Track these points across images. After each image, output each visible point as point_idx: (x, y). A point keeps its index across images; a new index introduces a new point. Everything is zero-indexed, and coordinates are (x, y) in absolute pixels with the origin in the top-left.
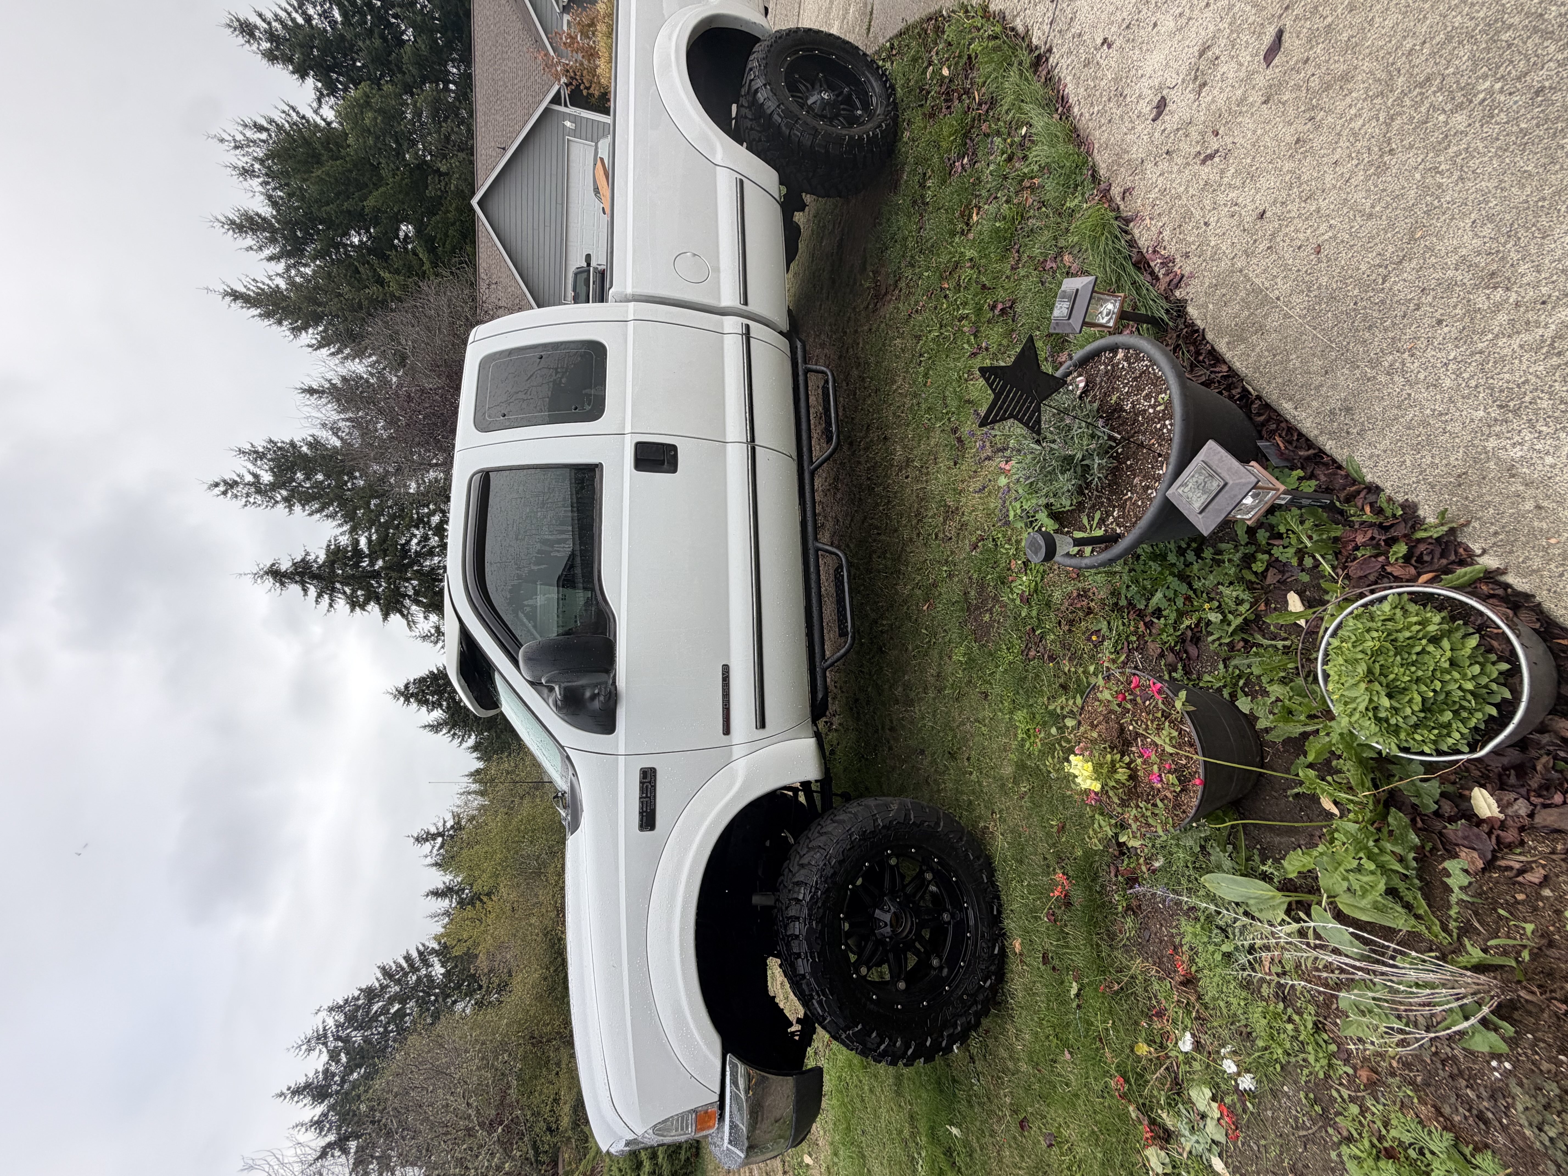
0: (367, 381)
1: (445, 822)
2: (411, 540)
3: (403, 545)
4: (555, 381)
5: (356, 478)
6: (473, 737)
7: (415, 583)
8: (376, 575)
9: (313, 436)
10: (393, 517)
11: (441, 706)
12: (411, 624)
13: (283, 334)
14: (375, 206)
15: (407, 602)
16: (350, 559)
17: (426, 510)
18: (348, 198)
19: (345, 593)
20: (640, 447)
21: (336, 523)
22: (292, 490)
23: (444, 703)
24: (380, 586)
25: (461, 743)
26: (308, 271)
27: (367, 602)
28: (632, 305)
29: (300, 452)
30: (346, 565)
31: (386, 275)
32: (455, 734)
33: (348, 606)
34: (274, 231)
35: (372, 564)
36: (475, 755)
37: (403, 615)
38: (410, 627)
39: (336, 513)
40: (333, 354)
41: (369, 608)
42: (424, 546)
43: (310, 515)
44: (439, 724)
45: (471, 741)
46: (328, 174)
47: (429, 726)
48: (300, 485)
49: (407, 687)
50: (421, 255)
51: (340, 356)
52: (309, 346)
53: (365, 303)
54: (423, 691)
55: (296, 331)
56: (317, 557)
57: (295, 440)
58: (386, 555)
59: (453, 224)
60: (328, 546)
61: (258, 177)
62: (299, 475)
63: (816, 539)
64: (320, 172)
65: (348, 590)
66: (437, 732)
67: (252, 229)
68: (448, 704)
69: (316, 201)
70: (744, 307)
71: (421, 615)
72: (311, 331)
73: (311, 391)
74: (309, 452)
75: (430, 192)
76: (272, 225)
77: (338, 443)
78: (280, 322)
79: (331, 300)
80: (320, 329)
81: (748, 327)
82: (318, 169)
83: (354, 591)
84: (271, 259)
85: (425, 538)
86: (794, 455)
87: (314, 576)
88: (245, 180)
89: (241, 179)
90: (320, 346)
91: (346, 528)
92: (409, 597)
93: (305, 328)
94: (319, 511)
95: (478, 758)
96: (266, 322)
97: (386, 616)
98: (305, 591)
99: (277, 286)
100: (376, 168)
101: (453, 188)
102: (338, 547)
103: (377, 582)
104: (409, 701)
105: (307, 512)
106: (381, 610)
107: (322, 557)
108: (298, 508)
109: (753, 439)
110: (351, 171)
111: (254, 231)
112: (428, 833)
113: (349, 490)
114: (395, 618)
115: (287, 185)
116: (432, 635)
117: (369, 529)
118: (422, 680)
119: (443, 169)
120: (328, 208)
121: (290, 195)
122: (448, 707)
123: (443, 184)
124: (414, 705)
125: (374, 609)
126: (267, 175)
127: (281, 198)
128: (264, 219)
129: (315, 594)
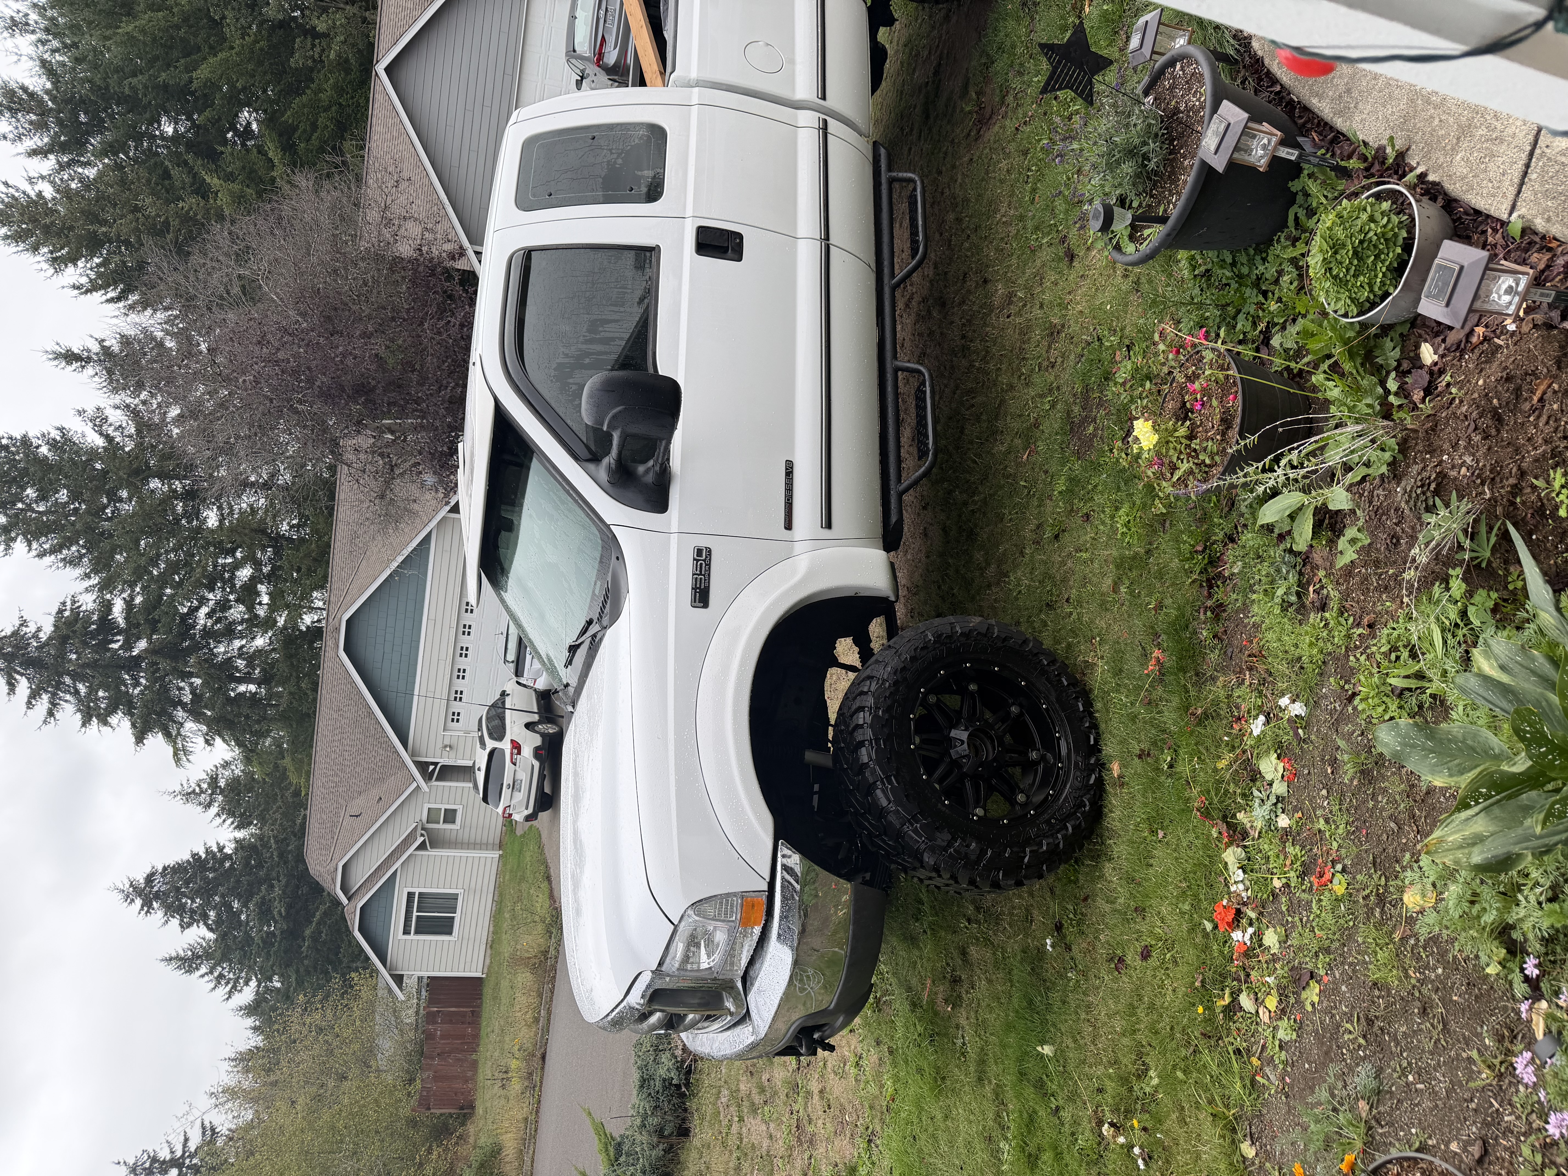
0: (161, 344)
1: (186, 1140)
2: (197, 609)
3: (184, 617)
4: (608, 162)
5: (121, 500)
6: (253, 983)
7: (198, 681)
8: (133, 664)
9: (61, 429)
10: (173, 567)
11: (205, 917)
12: (180, 754)
13: (39, 266)
14: (208, 80)
15: (180, 714)
16: (93, 635)
17: (229, 560)
18: (168, 66)
19: (77, 692)
20: (702, 231)
21: (78, 571)
22: (16, 515)
23: (212, 914)
24: (137, 684)
25: (230, 994)
26: (91, 173)
27: (112, 710)
28: (696, 90)
29: (36, 455)
30: (85, 644)
31: (214, 181)
32: (221, 976)
33: (79, 716)
34: (43, 112)
35: (128, 645)
36: (250, 1022)
37: (168, 735)
38: (177, 760)
39: (81, 556)
40: (111, 300)
41: (113, 720)
42: (218, 620)
43: (41, 555)
44: (196, 956)
45: (247, 994)
46: (143, 31)
47: (178, 958)
48: (29, 507)
49: (149, 879)
50: (271, 154)
51: (121, 304)
52: (74, 287)
53: (175, 223)
54: (178, 889)
55: (58, 263)
56: (39, 630)
57: (30, 435)
58: (154, 631)
59: (327, 109)
60: (60, 612)
61: (33, 32)
62: (30, 492)
63: (895, 357)
64: (130, 28)
65: (82, 689)
66: (190, 971)
67: (10, 109)
68: (218, 915)
69: (117, 70)
70: (821, 102)
71: (201, 740)
72: (80, 264)
73: (70, 357)
74: (50, 455)
75: (297, 61)
76: (41, 102)
77: (100, 442)
78: (35, 249)
79: (123, 216)
80: (97, 260)
81: (825, 121)
82: (128, 23)
83: (92, 690)
84: (34, 153)
85: (223, 605)
86: (873, 265)
87: (31, 663)
88: (13, 36)
89: (6, 34)
90: (93, 288)
91: (95, 580)
92: (184, 705)
93: (73, 260)
94: (53, 551)
95: (255, 1029)
96: (13, 248)
97: (140, 739)
98: (12, 686)
99: (40, 194)
100: (216, 25)
101: (332, 55)
102: (75, 612)
103: (133, 677)
104: (150, 907)
105: (34, 553)
106: (133, 725)
107: (48, 629)
108: (20, 545)
109: (827, 238)
110: (178, 27)
111: (14, 112)
112: (154, 1160)
113: (109, 519)
114: (156, 741)
115: (75, 45)
116: (202, 792)
117: (132, 585)
118: (178, 870)
119: (321, 27)
120: (134, 81)
121: (77, 60)
122: (219, 921)
123: (318, 49)
124: (158, 915)
125: (122, 723)
126: (47, 30)
127: (63, 64)
128: (32, 95)
129: (28, 692)
